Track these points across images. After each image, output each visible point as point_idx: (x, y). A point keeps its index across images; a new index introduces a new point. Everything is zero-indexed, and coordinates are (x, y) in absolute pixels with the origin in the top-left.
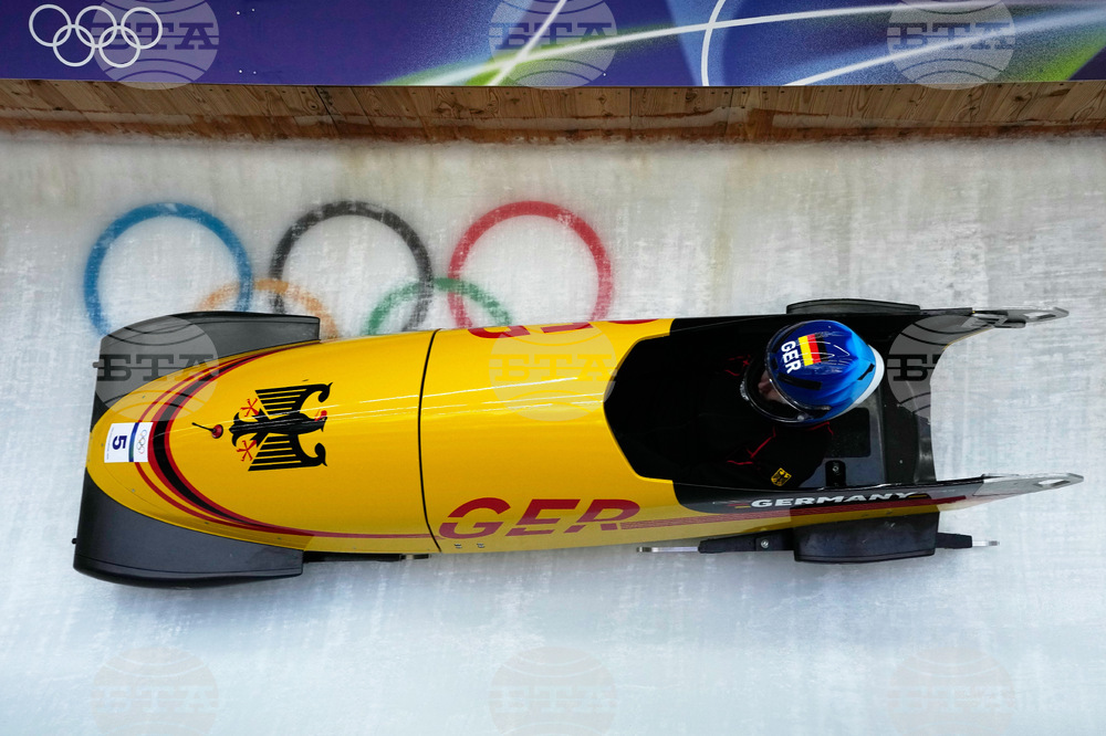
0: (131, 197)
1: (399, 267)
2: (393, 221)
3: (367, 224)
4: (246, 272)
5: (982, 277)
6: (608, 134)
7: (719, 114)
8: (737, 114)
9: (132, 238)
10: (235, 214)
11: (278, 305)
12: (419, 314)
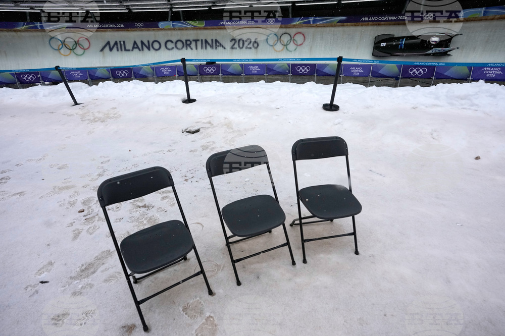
2: (289, 34)
6: (304, 27)
7: (312, 26)
10: (277, 34)
11: (280, 41)
12: (291, 42)
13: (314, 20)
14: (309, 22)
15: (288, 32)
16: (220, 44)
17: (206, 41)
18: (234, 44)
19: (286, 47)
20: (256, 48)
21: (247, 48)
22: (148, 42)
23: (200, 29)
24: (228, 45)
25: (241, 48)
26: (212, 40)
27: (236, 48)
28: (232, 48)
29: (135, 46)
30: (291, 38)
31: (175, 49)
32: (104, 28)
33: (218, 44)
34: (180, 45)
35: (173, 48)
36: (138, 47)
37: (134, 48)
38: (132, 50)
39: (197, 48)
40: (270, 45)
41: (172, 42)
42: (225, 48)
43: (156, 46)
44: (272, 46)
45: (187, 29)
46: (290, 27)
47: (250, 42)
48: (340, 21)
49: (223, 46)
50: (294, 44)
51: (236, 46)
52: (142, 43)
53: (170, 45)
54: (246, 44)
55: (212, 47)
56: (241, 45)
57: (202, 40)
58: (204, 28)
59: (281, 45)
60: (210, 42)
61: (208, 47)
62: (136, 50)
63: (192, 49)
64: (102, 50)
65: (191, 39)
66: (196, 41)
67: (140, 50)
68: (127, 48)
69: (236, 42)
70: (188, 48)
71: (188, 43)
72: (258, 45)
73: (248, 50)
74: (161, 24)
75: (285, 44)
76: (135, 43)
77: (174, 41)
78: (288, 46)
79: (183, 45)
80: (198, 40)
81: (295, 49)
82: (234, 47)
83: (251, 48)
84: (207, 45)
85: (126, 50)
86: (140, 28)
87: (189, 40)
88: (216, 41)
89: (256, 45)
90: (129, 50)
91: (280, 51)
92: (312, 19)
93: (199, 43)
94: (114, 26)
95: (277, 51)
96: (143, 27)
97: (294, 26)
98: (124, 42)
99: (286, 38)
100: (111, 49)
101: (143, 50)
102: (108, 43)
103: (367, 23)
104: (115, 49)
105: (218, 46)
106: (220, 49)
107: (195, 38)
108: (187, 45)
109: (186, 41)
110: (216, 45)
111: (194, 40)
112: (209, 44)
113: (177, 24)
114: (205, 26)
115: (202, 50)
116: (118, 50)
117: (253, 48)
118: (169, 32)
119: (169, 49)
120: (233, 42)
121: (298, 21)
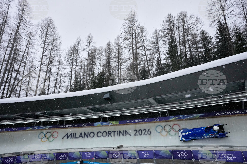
0: (157, 125)
8: (184, 120)
11: (164, 130)
12: (171, 130)
13: (183, 117)
14: (180, 118)
15: (168, 124)
16: (128, 133)
17: (120, 132)
18: (136, 133)
19: (169, 133)
20: (150, 134)
21: (144, 134)
22: (88, 133)
23: (116, 125)
24: (132, 133)
25: (140, 135)
26: (123, 131)
27: (137, 135)
28: (135, 135)
29: (81, 135)
30: (171, 127)
31: (102, 137)
32: (67, 127)
33: (126, 133)
34: (105, 134)
35: (101, 136)
36: (82, 136)
37: (80, 136)
38: (79, 138)
39: (114, 136)
40: (158, 132)
41: (101, 133)
42: (130, 135)
43: (92, 135)
44: (159, 133)
45: (109, 125)
46: (169, 121)
47: (146, 131)
48: (200, 116)
49: (129, 134)
50: (174, 131)
51: (137, 133)
52: (85, 134)
53: (99, 134)
54: (143, 132)
55: (123, 135)
56: (140, 133)
57: (117, 131)
58: (118, 125)
59: (165, 132)
60: (122, 132)
61: (121, 135)
62: (81, 138)
63: (111, 136)
64: (63, 138)
65: (112, 131)
66: (114, 132)
67: (83, 137)
68: (76, 137)
69: (137, 131)
70: (110, 136)
71: (110, 133)
72: (151, 133)
73: (145, 136)
74: (96, 124)
75: (168, 131)
76: (81, 134)
77: (102, 132)
78: (170, 133)
79: (107, 134)
80: (115, 131)
81: (175, 134)
82: (136, 134)
83: (146, 135)
84: (120, 133)
85: (75, 138)
86: (84, 126)
87: (111, 132)
88: (126, 131)
89: (149, 133)
90: (77, 138)
91: (165, 136)
92: (182, 116)
93: (116, 133)
94: (72, 126)
95: (163, 136)
96: (86, 126)
97: (171, 121)
98: (75, 133)
99: (168, 128)
100: (68, 138)
101: (84, 137)
102: (67, 134)
103: (220, 116)
104: (70, 137)
105: (127, 134)
106: (128, 136)
107: (114, 130)
108: (109, 134)
109: (109, 132)
110: (125, 134)
111: (113, 131)
112: (121, 133)
113: (104, 123)
114: (119, 123)
115: (117, 137)
116: (71, 138)
117: (148, 135)
118: (100, 127)
119: (99, 137)
120: (136, 131)
121: (174, 118)
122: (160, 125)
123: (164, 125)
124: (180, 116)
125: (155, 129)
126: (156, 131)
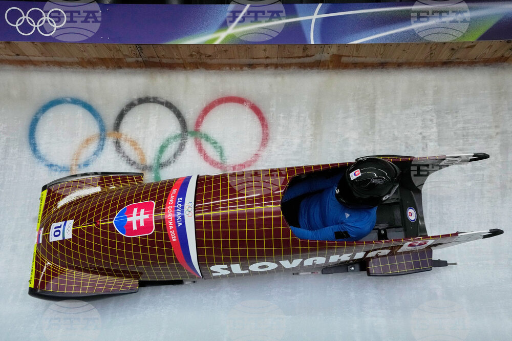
0: (50, 95)
1: (172, 126)
3: (158, 107)
4: (103, 129)
5: (435, 129)
6: (267, 66)
7: (317, 57)
8: (326, 56)
9: (51, 114)
10: (97, 103)
11: (117, 144)
12: (181, 147)
15: (164, 95)
121: (224, 25)
122: (84, 96)
123: (124, 101)
124: (298, 6)
125: (23, 131)
126: (27, 153)
